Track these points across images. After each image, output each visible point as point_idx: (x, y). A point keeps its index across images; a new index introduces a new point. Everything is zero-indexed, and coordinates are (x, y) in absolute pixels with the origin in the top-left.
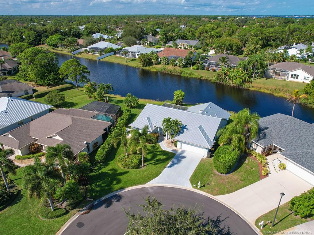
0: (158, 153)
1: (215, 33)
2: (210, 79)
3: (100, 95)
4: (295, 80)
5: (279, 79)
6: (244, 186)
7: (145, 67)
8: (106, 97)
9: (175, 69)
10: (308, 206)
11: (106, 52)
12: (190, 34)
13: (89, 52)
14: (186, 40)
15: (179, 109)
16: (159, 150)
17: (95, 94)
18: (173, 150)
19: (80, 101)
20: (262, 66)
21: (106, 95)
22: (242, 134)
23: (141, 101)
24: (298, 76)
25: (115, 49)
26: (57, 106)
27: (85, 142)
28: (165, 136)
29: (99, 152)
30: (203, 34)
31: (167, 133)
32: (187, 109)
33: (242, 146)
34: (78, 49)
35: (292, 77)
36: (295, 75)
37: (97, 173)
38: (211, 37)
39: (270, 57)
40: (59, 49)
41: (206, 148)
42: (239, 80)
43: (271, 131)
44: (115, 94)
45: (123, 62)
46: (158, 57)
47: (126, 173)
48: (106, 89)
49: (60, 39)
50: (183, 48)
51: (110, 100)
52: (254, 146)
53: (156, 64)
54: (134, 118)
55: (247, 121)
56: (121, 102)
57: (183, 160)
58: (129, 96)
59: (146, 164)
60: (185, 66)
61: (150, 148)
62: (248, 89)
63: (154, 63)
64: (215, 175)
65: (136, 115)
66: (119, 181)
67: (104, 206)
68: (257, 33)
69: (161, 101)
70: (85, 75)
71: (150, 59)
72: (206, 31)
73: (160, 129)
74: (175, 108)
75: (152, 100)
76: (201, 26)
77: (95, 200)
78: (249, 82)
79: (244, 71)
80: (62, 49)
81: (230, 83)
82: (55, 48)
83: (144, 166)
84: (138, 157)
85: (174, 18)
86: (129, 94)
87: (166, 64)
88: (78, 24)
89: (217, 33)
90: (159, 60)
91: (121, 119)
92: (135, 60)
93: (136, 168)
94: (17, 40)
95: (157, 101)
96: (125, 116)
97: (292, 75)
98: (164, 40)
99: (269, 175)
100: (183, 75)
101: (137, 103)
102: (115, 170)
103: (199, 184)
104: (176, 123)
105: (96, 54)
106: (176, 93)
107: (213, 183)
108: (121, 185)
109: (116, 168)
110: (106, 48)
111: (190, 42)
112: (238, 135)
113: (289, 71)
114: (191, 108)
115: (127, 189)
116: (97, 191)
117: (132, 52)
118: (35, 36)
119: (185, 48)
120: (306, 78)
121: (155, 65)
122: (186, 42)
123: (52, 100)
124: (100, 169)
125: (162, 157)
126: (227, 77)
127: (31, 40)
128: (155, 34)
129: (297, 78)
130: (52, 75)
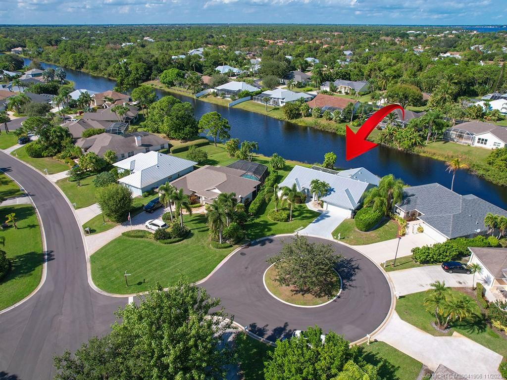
0: (305, 212)
1: (392, 72)
2: (372, 140)
3: (245, 154)
4: (483, 146)
5: (462, 144)
6: (379, 241)
7: (291, 119)
8: (250, 156)
9: (329, 125)
10: (425, 253)
11: (240, 97)
12: (356, 71)
13: (217, 95)
14: (349, 82)
15: (329, 172)
16: (305, 209)
17: (238, 152)
18: (319, 210)
19: (221, 159)
20: (439, 126)
21: (251, 154)
22: (385, 197)
23: (288, 163)
24: (486, 140)
25: (252, 92)
26: (201, 163)
27: (240, 196)
28: (312, 197)
29: (251, 206)
30: (374, 71)
31: (314, 193)
32: (337, 173)
33: (385, 209)
34: (203, 90)
35: (478, 142)
36: (483, 140)
37: (251, 223)
38: (385, 77)
39: (456, 113)
40: (177, 88)
41: (350, 209)
42: (407, 143)
43: (417, 197)
44: (257, 153)
45: (263, 112)
46: (308, 107)
47: (276, 224)
48: (252, 147)
49: (178, 75)
50: (343, 92)
51: (253, 160)
52: (398, 211)
53: (305, 117)
54: (281, 179)
55: (390, 185)
56: (266, 162)
57: (327, 218)
58: (276, 157)
59: (293, 219)
60: (342, 121)
61: (297, 207)
62: (418, 155)
63: (303, 114)
64: (355, 231)
65: (283, 176)
66: (270, 230)
67: (259, 245)
68: (451, 75)
69: (310, 164)
70: (226, 130)
71: (298, 109)
72: (379, 69)
73: (308, 190)
74: (324, 171)
75: (299, 162)
76: (375, 55)
77: (252, 240)
78: (422, 145)
79: (416, 132)
80: (180, 89)
81: (397, 146)
82: (172, 86)
83: (292, 220)
84: (287, 212)
85: (336, 34)
86: (275, 154)
87: (318, 117)
88: (192, 45)
89: (395, 72)
90: (310, 111)
91: (269, 180)
92: (278, 109)
93: (285, 222)
94: (121, 74)
95: (306, 163)
96: (272, 176)
97: (479, 139)
98: (319, 80)
99: (406, 235)
100: (339, 133)
101: (284, 165)
102: (267, 222)
103: (339, 235)
104: (324, 185)
105: (227, 99)
106: (327, 156)
107: (352, 237)
108: (272, 232)
109: (267, 220)
110: (239, 90)
111: (354, 85)
112: (382, 198)
113: (477, 133)
114: (341, 173)
115: (277, 236)
116: (253, 235)
117: (275, 98)
118: (145, 69)
119: (347, 93)
120: (497, 144)
121: (303, 118)
122: (348, 84)
123: (195, 157)
124: (253, 220)
125: (308, 215)
126: (393, 138)
127: (138, 74)
128: (305, 67)
129: (485, 144)
130: (188, 128)
